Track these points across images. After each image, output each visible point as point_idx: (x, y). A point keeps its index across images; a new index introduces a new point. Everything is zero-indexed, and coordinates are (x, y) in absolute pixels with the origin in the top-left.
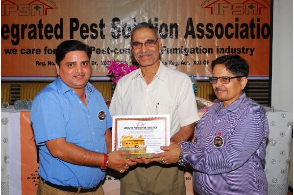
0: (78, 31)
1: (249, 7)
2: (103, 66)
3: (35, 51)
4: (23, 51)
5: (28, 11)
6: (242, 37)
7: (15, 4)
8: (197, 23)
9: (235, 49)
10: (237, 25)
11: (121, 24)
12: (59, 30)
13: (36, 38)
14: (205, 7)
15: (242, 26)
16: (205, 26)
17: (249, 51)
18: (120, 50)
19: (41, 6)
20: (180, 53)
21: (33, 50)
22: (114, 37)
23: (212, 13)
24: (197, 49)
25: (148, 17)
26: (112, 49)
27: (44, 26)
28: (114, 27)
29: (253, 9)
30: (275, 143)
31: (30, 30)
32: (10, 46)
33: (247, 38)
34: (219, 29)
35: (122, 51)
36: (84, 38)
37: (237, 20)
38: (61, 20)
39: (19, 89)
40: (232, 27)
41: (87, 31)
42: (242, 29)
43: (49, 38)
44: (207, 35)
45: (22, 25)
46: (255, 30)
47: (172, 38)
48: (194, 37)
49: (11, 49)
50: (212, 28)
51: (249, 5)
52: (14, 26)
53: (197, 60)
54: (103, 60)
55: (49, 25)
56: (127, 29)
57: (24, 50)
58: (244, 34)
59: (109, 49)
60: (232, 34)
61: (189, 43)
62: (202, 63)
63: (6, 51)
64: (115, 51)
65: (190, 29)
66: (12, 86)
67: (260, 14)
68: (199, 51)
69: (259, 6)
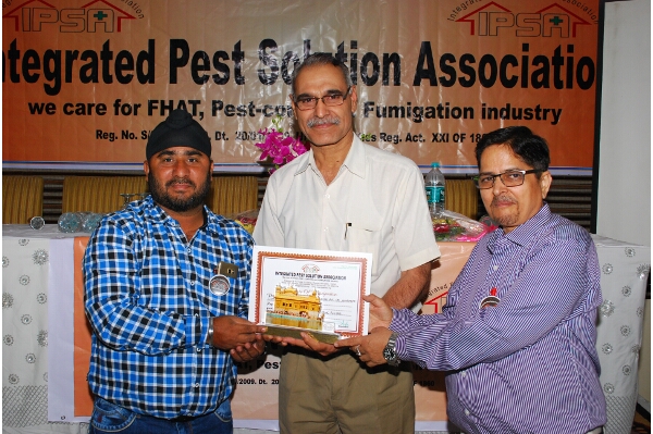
0: (188, 68)
1: (551, 21)
2: (238, 142)
3: (94, 109)
4: (69, 109)
5: (81, 22)
6: (536, 85)
7: (53, 7)
8: (441, 54)
9: (520, 110)
10: (525, 59)
11: (279, 52)
12: (145, 64)
13: (96, 81)
14: (459, 20)
15: (535, 62)
16: (458, 60)
17: (550, 114)
18: (277, 109)
19: (109, 13)
20: (403, 116)
21: (90, 106)
22: (263, 81)
23: (472, 33)
24: (440, 108)
25: (337, 39)
26: (260, 106)
27: (115, 56)
28: (264, 60)
29: (561, 25)
30: (611, 310)
31: (85, 63)
32: (42, 98)
33: (547, 86)
34: (488, 67)
35: (280, 112)
36: (199, 81)
37: (526, 47)
38: (152, 43)
39: (61, 190)
40: (515, 64)
41: (207, 67)
42: (536, 68)
43: (126, 80)
44: (462, 80)
45: (68, 53)
46: (563, 69)
47: (386, 84)
48: (434, 83)
49: (43, 105)
50: (472, 65)
51: (552, 17)
52: (49, 54)
53: (440, 132)
54: (240, 129)
55: (124, 54)
56: (291, 63)
57: (71, 105)
58: (540, 78)
59: (252, 106)
60: (515, 78)
61: (424, 95)
62: (451, 138)
63: (32, 108)
64: (265, 111)
65: (425, 67)
66: (45, 182)
67: (574, 35)
68: (443, 113)
69: (573, 19)
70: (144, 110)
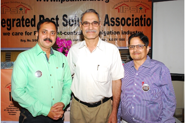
1: (139, 8)
3: (20, 34)
4: (13, 34)
5: (16, 11)
6: (136, 25)
7: (9, 7)
8: (111, 18)
9: (132, 32)
10: (133, 19)
11: (68, 18)
12: (33, 22)
13: (20, 26)
14: (115, 9)
15: (136, 20)
16: (115, 19)
18: (68, 33)
19: (23, 9)
20: (101, 34)
21: (19, 33)
22: (64, 25)
23: (119, 12)
24: (111, 32)
26: (63, 32)
27: (25, 20)
28: (64, 20)
29: (142, 10)
31: (17, 22)
32: (6, 31)
33: (139, 26)
34: (123, 21)
35: (69, 34)
37: (133, 16)
38: (35, 16)
40: (130, 20)
42: (136, 21)
43: (28, 26)
44: (116, 24)
45: (13, 19)
46: (143, 21)
48: (109, 25)
49: (7, 33)
50: (119, 20)
52: (8, 20)
53: (111, 38)
55: (28, 19)
56: (71, 21)
57: (14, 33)
58: (137, 23)
60: (130, 24)
61: (106, 29)
62: (114, 40)
63: (4, 34)
67: (146, 12)
68: (112, 33)
69: (145, 8)
70: (33, 34)
